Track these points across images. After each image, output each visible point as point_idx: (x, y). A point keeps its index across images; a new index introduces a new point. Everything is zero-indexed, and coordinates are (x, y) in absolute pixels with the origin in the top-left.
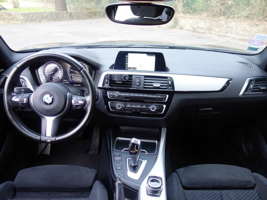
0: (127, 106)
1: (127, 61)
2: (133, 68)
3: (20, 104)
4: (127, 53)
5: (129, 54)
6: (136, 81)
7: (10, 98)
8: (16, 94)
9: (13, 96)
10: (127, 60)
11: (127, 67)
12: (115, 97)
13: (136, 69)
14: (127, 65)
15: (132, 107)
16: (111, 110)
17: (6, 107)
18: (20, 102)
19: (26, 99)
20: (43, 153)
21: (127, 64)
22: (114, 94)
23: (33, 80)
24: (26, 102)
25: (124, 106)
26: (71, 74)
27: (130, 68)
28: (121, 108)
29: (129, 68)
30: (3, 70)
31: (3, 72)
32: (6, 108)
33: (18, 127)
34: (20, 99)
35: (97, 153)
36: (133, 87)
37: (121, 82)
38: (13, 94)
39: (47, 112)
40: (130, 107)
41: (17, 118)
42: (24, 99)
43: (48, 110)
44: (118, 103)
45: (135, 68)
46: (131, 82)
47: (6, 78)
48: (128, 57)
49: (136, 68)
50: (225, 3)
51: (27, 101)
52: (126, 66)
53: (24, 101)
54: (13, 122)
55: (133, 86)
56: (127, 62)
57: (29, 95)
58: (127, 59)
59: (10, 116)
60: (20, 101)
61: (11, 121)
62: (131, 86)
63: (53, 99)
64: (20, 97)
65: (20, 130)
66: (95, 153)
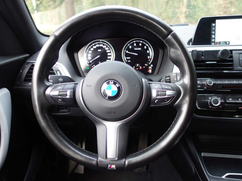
0: (227, 101)
1: (213, 33)
2: (223, 42)
3: (59, 100)
4: (213, 20)
5: (217, 21)
6: (240, 59)
7: (42, 90)
8: (51, 84)
9: (48, 87)
10: (215, 31)
11: (214, 42)
12: (205, 88)
13: (229, 44)
14: (214, 38)
15: (237, 102)
16: (199, 108)
17: (35, 105)
18: (59, 97)
19: (71, 92)
20: (75, 171)
21: (213, 36)
22: (203, 83)
23: (73, 68)
24: (70, 95)
25: (223, 101)
26: (126, 58)
27: (220, 43)
28: (219, 104)
29: (217, 42)
30: (28, 55)
31: (27, 58)
32: (36, 108)
33: (56, 141)
34: (60, 92)
35: (145, 170)
36: (236, 70)
37: (216, 62)
38: (47, 84)
39: (109, 113)
40: (234, 102)
41: (54, 125)
42: (66, 91)
43: (111, 108)
44: (211, 96)
45: (227, 42)
46: (232, 61)
47: (33, 66)
48: (215, 26)
49: (229, 42)
50: (227, 11)
51: (72, 94)
52: (213, 40)
53: (66, 95)
54: (47, 133)
55: (235, 68)
56: (215, 34)
57: (75, 84)
58: (213, 29)
59: (42, 123)
60: (59, 95)
61: (45, 131)
62: (233, 68)
63: (119, 88)
64: (60, 88)
65: (61, 148)
66: (142, 171)
